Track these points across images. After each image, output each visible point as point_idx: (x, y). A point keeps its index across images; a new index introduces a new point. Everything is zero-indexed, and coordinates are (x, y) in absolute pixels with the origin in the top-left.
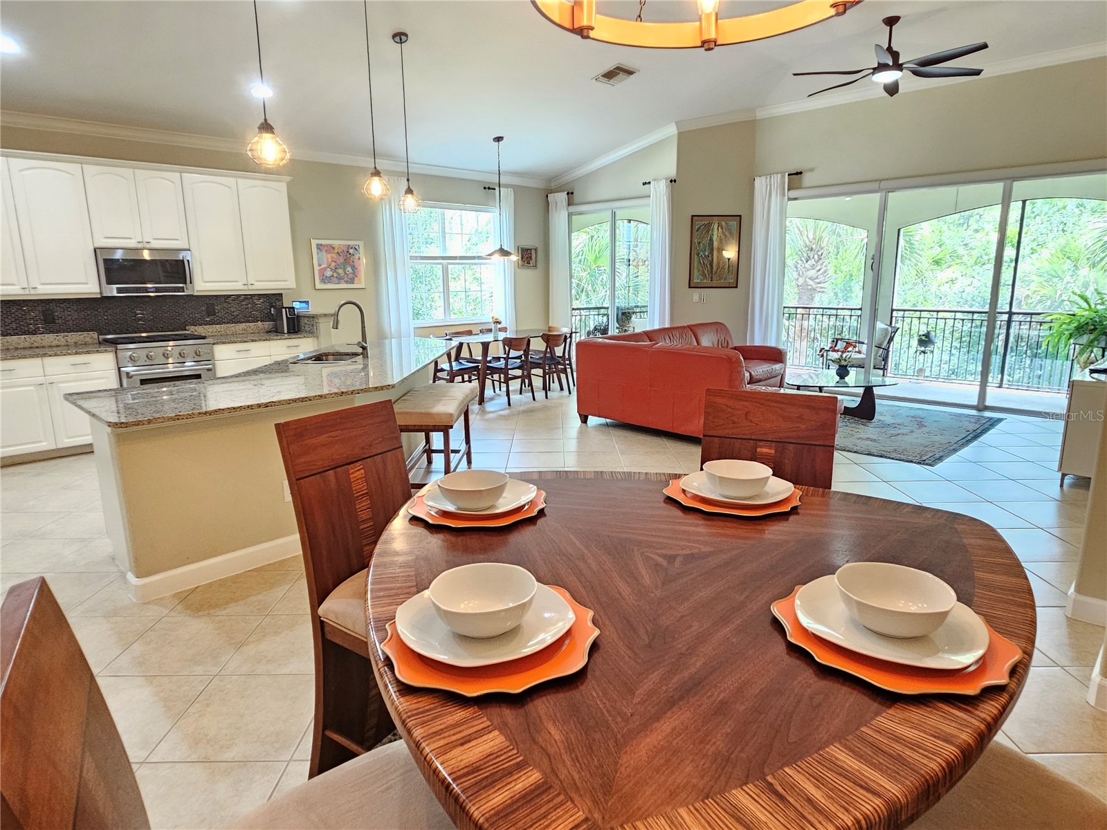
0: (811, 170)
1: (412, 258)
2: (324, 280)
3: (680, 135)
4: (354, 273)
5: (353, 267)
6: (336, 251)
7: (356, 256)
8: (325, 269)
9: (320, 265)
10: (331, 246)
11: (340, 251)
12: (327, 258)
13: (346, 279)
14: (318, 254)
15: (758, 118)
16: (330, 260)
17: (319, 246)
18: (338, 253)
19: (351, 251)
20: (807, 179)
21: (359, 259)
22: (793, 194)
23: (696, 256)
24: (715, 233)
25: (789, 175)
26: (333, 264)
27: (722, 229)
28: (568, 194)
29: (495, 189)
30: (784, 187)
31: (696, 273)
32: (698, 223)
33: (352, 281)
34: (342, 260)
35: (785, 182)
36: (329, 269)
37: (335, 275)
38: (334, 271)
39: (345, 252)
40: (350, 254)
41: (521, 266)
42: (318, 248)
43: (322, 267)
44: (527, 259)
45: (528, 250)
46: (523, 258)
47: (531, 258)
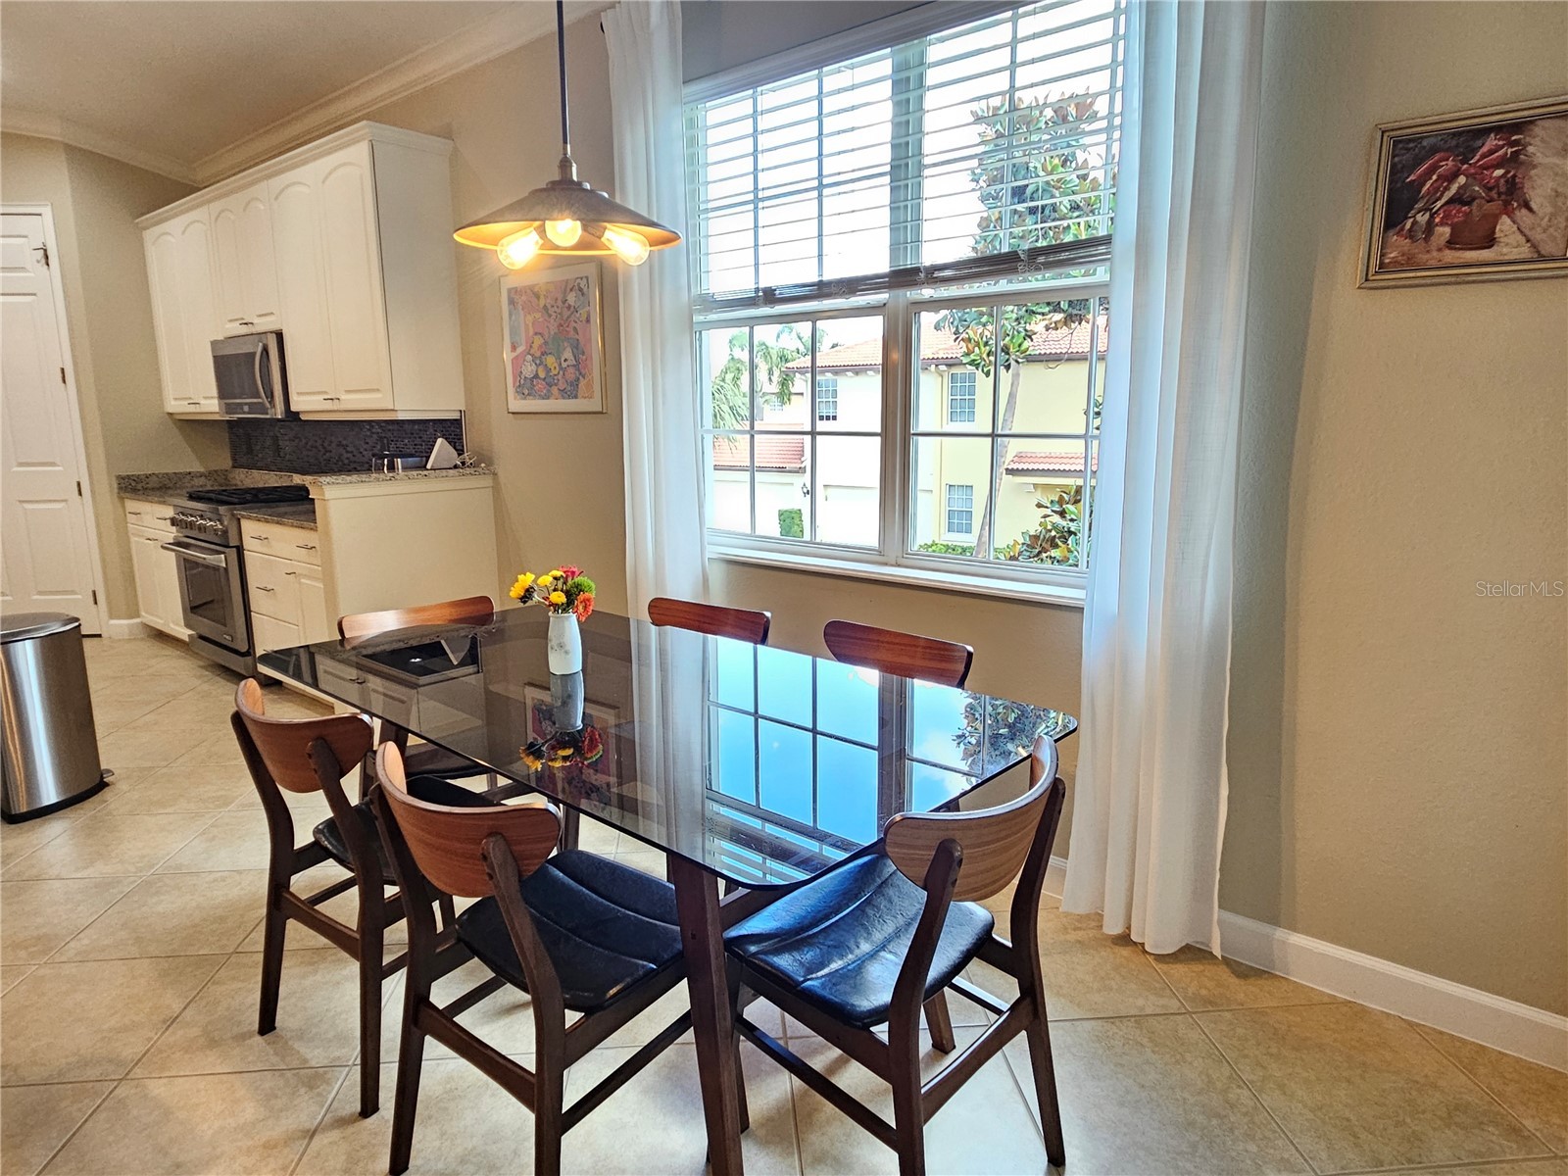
2: (525, 386)
4: (577, 366)
5: (577, 348)
6: (542, 302)
7: (583, 312)
8: (523, 358)
9: (514, 348)
10: (534, 289)
11: (548, 302)
12: (527, 327)
13: (562, 385)
14: (510, 315)
16: (531, 331)
17: (513, 294)
18: (545, 308)
19: (571, 298)
21: (588, 321)
26: (538, 341)
33: (573, 390)
34: (553, 327)
36: (529, 357)
37: (542, 375)
38: (539, 361)
39: (560, 303)
40: (569, 307)
41: (1381, 272)
42: (511, 302)
43: (519, 351)
44: (1459, 213)
45: (1483, 132)
46: (1397, 210)
47: (1512, 195)
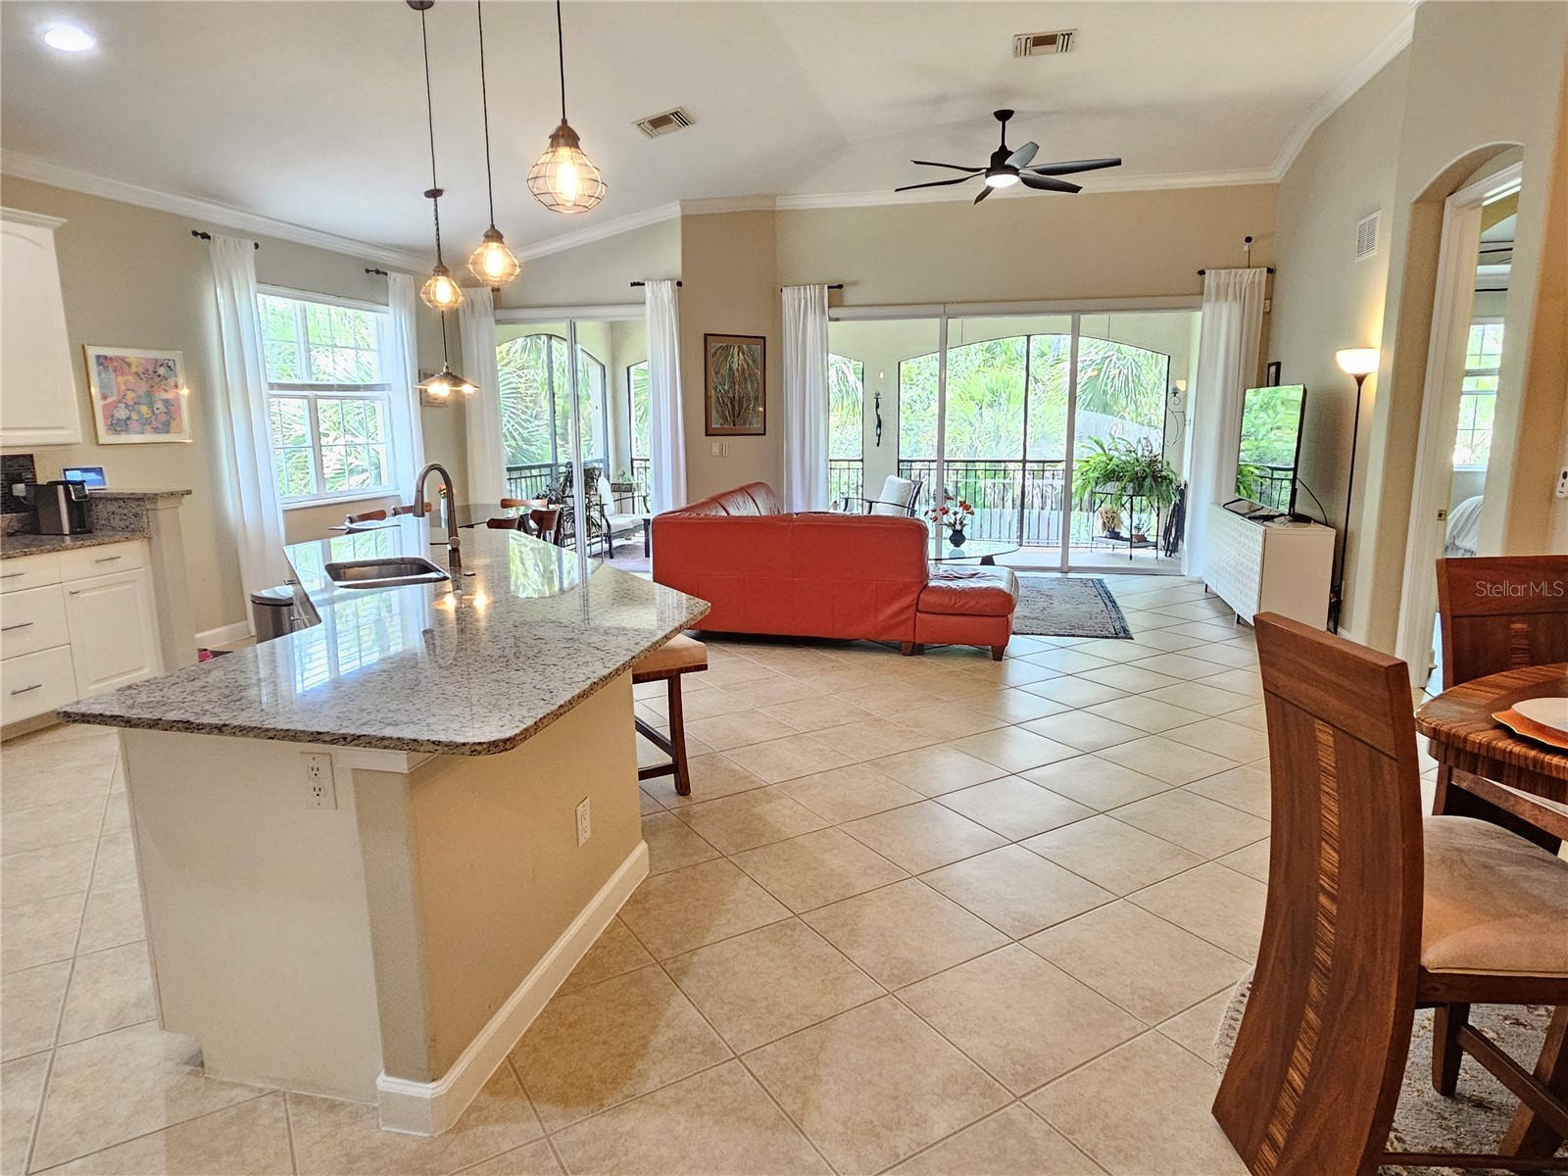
0: (854, 284)
1: (272, 386)
2: (114, 426)
3: (685, 218)
4: (168, 414)
5: (167, 402)
6: (134, 369)
7: (171, 381)
8: (115, 405)
9: (105, 397)
10: (122, 359)
11: (140, 370)
12: (118, 383)
13: (154, 424)
14: (100, 374)
15: (777, 209)
16: (123, 387)
17: (102, 360)
18: (137, 374)
19: (161, 371)
20: (850, 295)
21: (176, 385)
22: (836, 312)
23: (713, 392)
24: (736, 359)
25: (829, 287)
26: (130, 395)
27: (743, 353)
28: (493, 290)
29: (386, 274)
30: (823, 305)
31: (714, 415)
32: (714, 346)
33: (166, 428)
34: (145, 388)
35: (823, 297)
36: (123, 405)
37: (135, 416)
38: (132, 408)
39: (151, 372)
40: (159, 376)
42: (100, 364)
43: (109, 400)
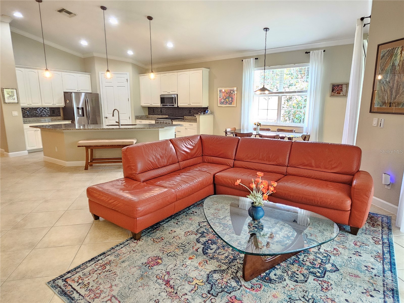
2: (222, 103)
4: (232, 100)
5: (232, 98)
6: (226, 92)
7: (234, 94)
8: (222, 99)
9: (220, 98)
11: (227, 92)
12: (223, 95)
13: (229, 103)
16: (224, 96)
17: (220, 91)
18: (227, 93)
19: (232, 92)
21: (234, 95)
26: (225, 97)
29: (310, 52)
31: (377, 99)
33: (231, 104)
34: (228, 95)
36: (223, 99)
37: (225, 101)
38: (225, 100)
39: (229, 92)
40: (231, 93)
41: (332, 96)
42: (220, 92)
43: (221, 98)
44: (338, 91)
45: (339, 85)
46: (333, 90)
47: (341, 90)
